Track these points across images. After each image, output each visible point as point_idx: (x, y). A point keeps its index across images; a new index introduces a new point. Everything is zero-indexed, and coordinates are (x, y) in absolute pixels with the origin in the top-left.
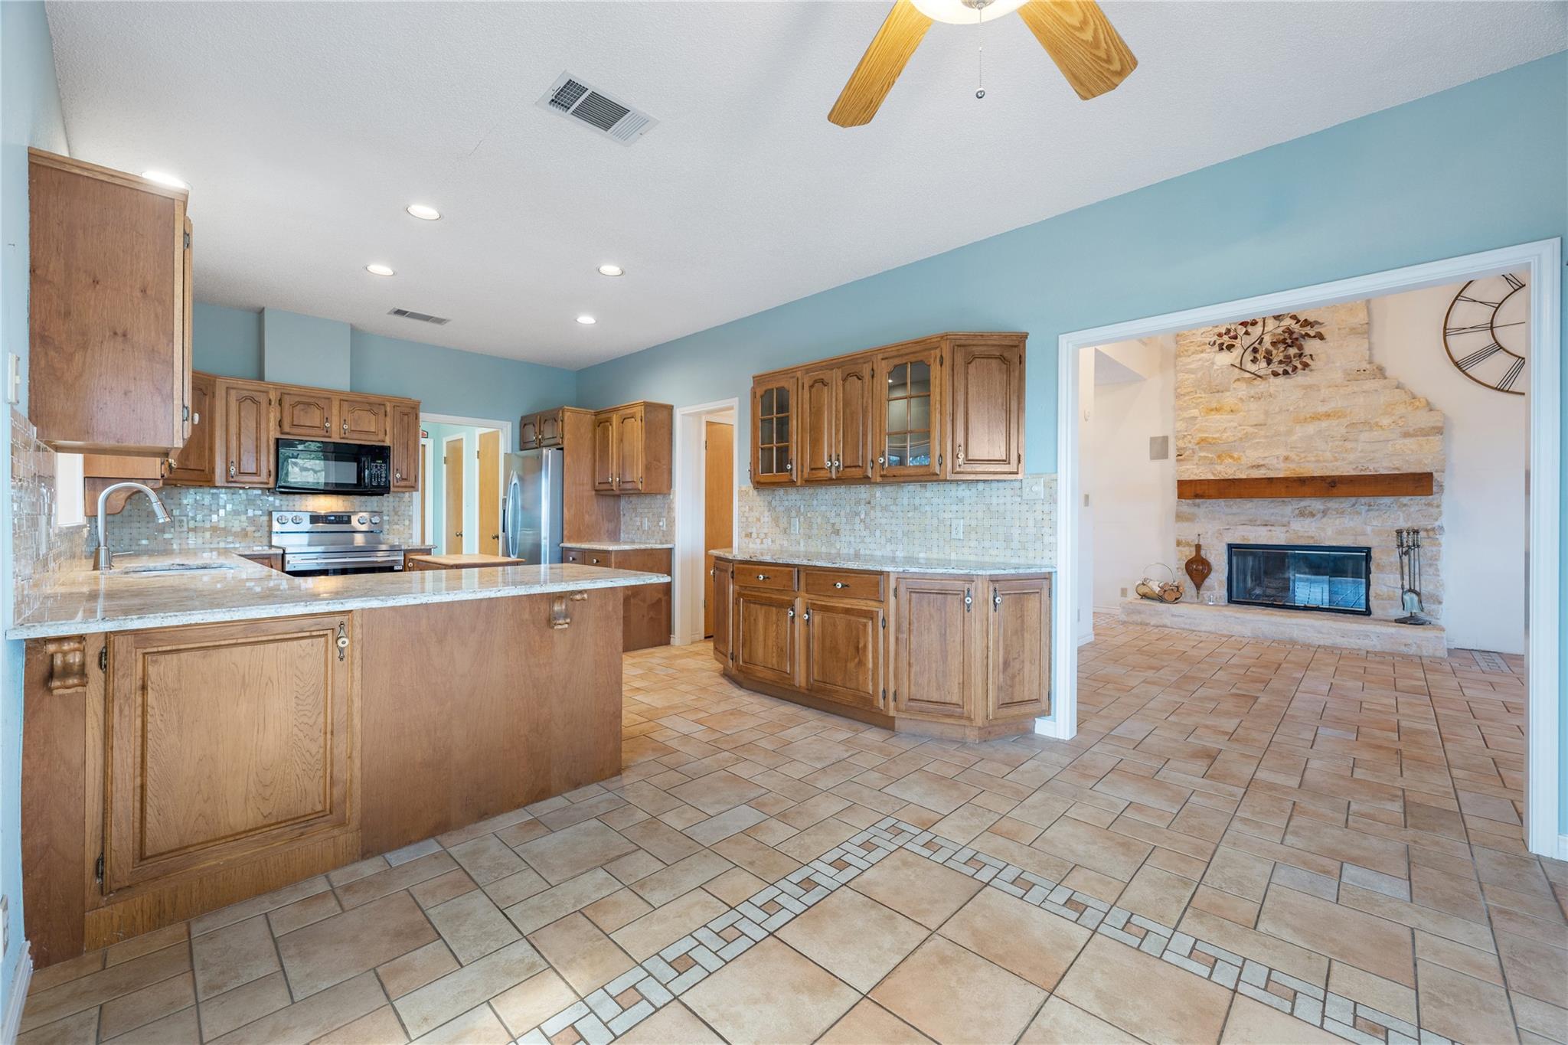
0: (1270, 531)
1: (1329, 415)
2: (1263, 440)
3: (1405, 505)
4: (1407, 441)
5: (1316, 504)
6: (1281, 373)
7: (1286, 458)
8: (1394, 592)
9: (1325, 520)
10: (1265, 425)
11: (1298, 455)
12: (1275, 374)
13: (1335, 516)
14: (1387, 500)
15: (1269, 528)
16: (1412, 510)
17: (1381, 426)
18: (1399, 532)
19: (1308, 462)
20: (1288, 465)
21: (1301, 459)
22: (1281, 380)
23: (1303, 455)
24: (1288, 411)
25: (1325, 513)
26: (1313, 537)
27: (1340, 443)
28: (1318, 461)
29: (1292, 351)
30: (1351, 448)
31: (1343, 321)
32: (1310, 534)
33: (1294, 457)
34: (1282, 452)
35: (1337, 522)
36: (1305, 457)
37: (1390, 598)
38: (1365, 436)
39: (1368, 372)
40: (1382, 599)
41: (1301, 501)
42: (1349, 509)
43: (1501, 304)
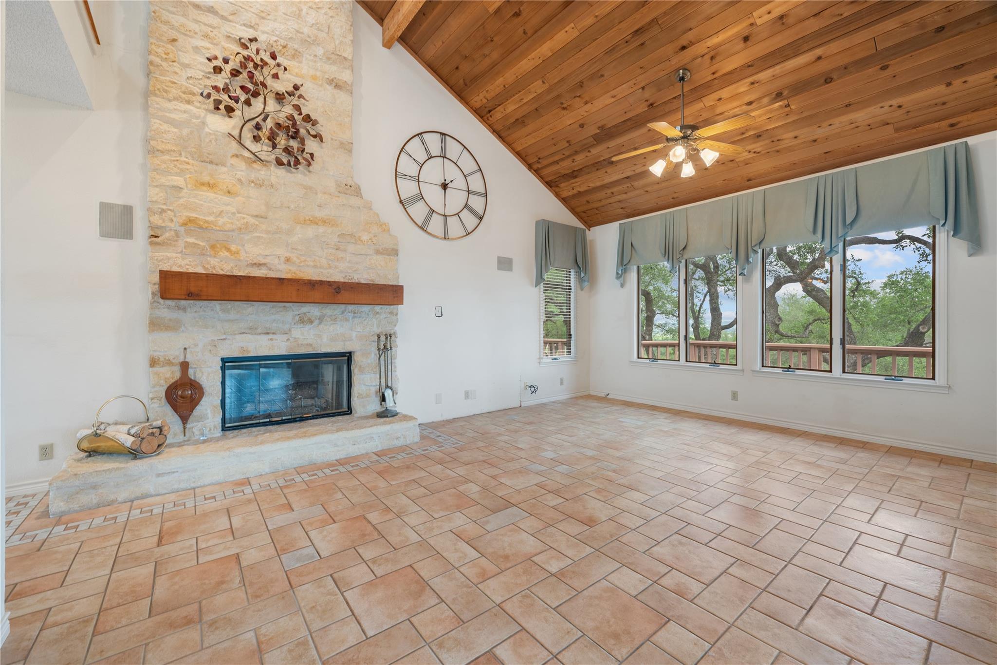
0: (271, 339)
1: (325, 222)
2: (264, 236)
3: (378, 313)
4: (380, 257)
5: (314, 311)
6: (286, 163)
7: (288, 260)
8: (370, 389)
9: (321, 326)
10: (266, 218)
11: (298, 258)
12: (279, 163)
13: (329, 323)
14: (366, 308)
15: (271, 336)
16: (382, 317)
17: (362, 241)
18: (379, 337)
19: (308, 266)
20: (290, 268)
21: (301, 262)
22: (281, 172)
23: (303, 258)
24: (288, 207)
25: (321, 319)
26: (311, 345)
27: (334, 251)
28: (315, 267)
29: (294, 144)
30: (342, 258)
31: (334, 132)
32: (309, 341)
33: (295, 259)
34: (282, 252)
35: (331, 329)
36: (305, 261)
37: (368, 396)
38: (351, 248)
39: (352, 188)
40: (363, 398)
41: (302, 306)
42: (340, 316)
43: (422, 165)
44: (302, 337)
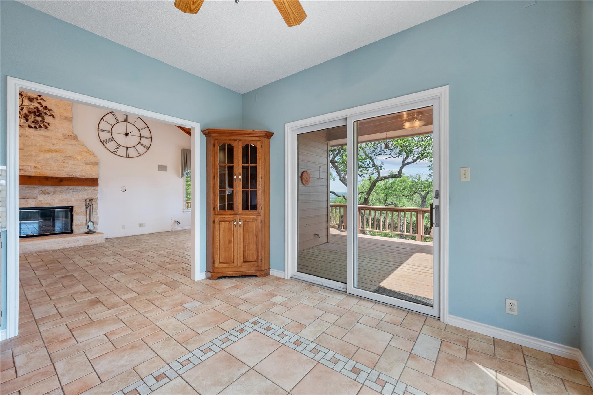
0: (26, 201)
1: (56, 151)
3: (86, 190)
4: (88, 166)
5: (50, 189)
6: (34, 127)
7: (35, 167)
8: (82, 223)
9: (54, 195)
10: (23, 150)
11: (41, 167)
12: (30, 127)
13: (59, 194)
14: (80, 188)
15: (26, 200)
16: (89, 191)
17: (78, 159)
18: (86, 200)
19: (47, 170)
20: (37, 171)
21: (43, 168)
22: (32, 130)
23: (44, 167)
24: (36, 145)
25: (54, 193)
26: (49, 203)
27: (62, 164)
28: (51, 170)
29: (39, 119)
30: (66, 166)
31: (62, 113)
32: (47, 202)
33: (39, 167)
34: (33, 164)
35: (60, 196)
36: (45, 168)
37: (81, 225)
38: (71, 162)
39: (72, 136)
40: (78, 226)
41: (43, 187)
42: (65, 191)
43: (113, 126)
44: (43, 200)
